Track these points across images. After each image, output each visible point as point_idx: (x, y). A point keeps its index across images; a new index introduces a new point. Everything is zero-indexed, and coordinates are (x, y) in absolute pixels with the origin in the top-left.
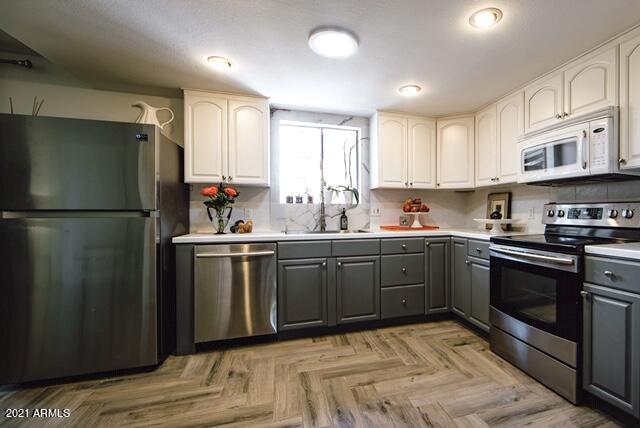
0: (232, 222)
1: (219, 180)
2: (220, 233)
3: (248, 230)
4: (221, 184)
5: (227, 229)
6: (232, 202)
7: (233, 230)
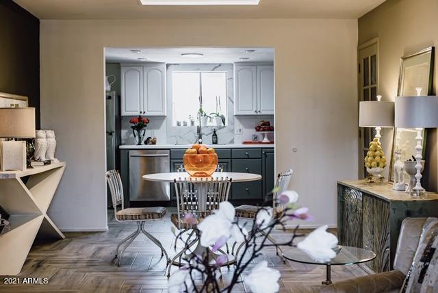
0: (145, 138)
1: (138, 114)
2: (139, 144)
3: (154, 143)
4: (140, 116)
5: (143, 143)
6: (146, 126)
7: (146, 143)
